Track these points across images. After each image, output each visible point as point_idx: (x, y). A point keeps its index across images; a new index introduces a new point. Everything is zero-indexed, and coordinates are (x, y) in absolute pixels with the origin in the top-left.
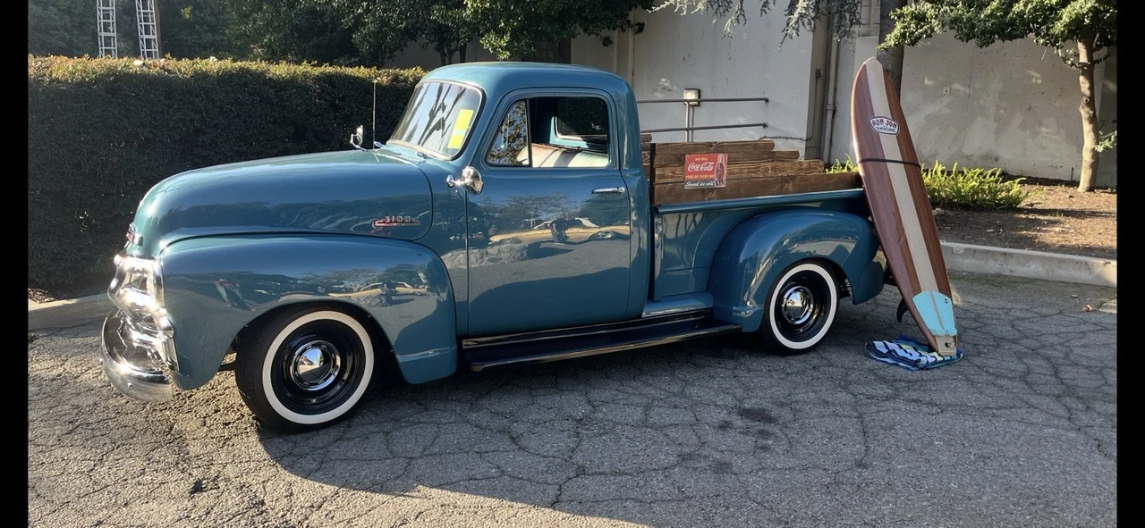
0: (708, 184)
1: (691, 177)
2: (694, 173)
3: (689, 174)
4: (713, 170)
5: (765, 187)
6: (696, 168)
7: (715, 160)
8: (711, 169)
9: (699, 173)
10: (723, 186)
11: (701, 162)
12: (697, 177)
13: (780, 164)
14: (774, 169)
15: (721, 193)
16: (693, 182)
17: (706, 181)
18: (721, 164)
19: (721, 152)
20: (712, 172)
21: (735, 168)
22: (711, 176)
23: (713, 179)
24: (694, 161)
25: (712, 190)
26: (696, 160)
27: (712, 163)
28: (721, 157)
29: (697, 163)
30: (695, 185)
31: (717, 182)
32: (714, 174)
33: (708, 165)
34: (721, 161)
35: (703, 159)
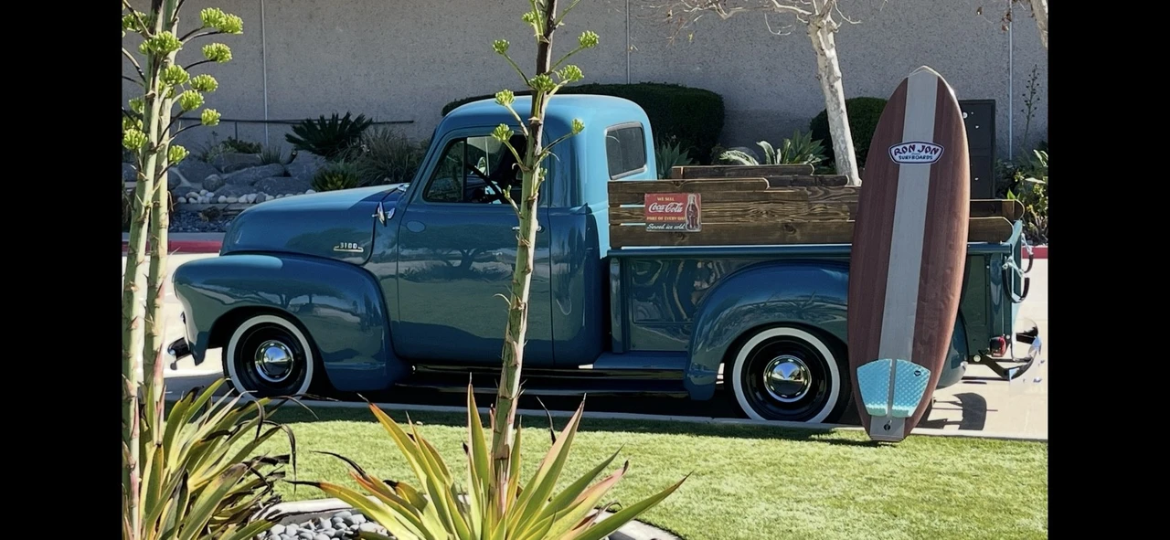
0: (676, 227)
1: (653, 218)
2: (656, 214)
3: (651, 215)
4: (683, 212)
5: (759, 233)
6: (659, 208)
7: (685, 201)
8: (680, 210)
9: (664, 214)
10: (697, 230)
11: (665, 203)
12: (660, 218)
13: (779, 207)
14: (771, 213)
15: (695, 239)
16: (656, 223)
17: (675, 223)
18: (693, 206)
19: (692, 192)
20: (681, 214)
21: (714, 209)
22: (680, 219)
23: (683, 222)
24: (657, 201)
25: (682, 234)
26: (659, 199)
27: (681, 204)
28: (692, 198)
29: (660, 203)
30: (660, 227)
31: (688, 225)
32: (684, 216)
33: (675, 206)
34: (692, 202)
35: (667, 199)
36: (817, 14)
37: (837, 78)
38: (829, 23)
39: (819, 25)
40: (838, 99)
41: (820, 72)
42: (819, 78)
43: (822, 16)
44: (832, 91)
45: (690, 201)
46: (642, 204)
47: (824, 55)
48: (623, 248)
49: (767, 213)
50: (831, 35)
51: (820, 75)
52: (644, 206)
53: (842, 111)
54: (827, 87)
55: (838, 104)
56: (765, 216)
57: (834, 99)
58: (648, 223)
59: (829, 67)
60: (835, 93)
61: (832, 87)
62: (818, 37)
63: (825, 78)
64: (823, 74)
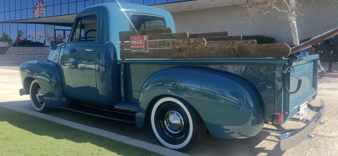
0: (141, 51)
1: (133, 47)
2: (134, 45)
3: (132, 45)
4: (143, 44)
6: (135, 42)
7: (143, 39)
8: (141, 43)
9: (136, 45)
10: (148, 52)
11: (136, 40)
12: (135, 47)
15: (147, 55)
16: (134, 49)
17: (140, 49)
18: (146, 41)
19: (145, 35)
22: (142, 47)
23: (143, 48)
25: (142, 54)
26: (135, 38)
27: (142, 40)
28: (145, 37)
29: (135, 40)
30: (135, 51)
31: (145, 50)
32: (143, 46)
33: (140, 41)
34: (145, 40)
35: (137, 38)
36: (290, 12)
37: (296, 29)
38: (294, 14)
39: (290, 15)
40: (296, 34)
41: (291, 27)
42: (291, 29)
43: (292, 12)
44: (294, 32)
45: (145, 39)
46: (130, 41)
47: (292, 23)
48: (125, 59)
49: (172, 44)
50: (295, 18)
51: (291, 28)
52: (130, 42)
53: (297, 38)
54: (293, 31)
55: (296, 36)
56: (171, 45)
57: (295, 34)
58: (132, 49)
59: (294, 26)
60: (295, 33)
61: (294, 31)
62: (290, 18)
63: (292, 29)
64: (292, 28)
